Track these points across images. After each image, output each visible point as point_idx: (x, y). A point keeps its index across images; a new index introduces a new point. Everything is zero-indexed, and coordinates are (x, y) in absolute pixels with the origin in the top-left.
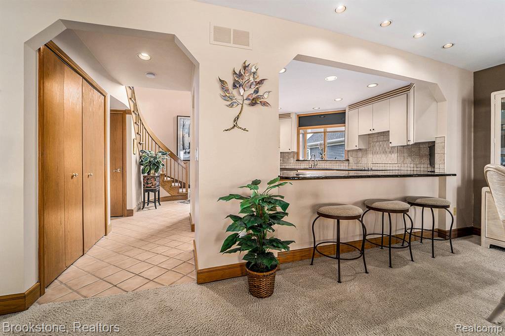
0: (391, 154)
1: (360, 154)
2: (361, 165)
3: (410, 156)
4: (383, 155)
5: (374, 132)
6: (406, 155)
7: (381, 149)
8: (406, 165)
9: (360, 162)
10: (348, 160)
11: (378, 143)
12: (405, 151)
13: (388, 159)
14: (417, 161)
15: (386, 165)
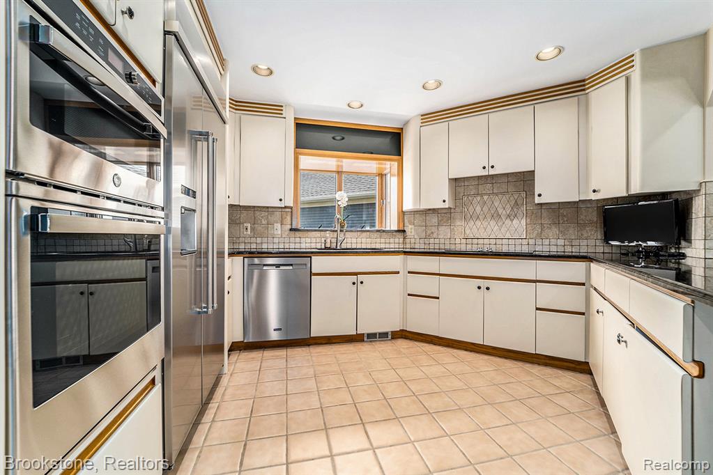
0: (512, 220)
1: (434, 220)
2: (437, 241)
3: (556, 223)
4: (493, 223)
5: (492, 172)
6: (546, 221)
7: (485, 209)
8: (547, 242)
9: (435, 235)
10: (404, 231)
11: (479, 198)
12: (545, 213)
13: (503, 230)
14: (572, 233)
15: (499, 242)
